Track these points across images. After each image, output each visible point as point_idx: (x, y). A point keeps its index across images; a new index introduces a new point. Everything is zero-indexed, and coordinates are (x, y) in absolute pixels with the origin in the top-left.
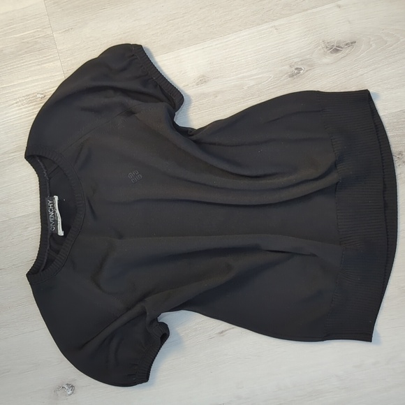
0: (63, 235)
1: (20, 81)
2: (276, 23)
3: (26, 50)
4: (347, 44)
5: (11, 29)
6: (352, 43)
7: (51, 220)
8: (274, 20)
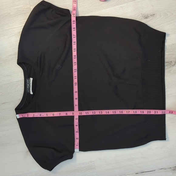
0: (32, 94)
1: (16, 26)
2: (122, 6)
3: (19, 13)
4: (151, 15)
5: (14, 4)
6: (153, 15)
7: (28, 88)
8: (121, 4)
